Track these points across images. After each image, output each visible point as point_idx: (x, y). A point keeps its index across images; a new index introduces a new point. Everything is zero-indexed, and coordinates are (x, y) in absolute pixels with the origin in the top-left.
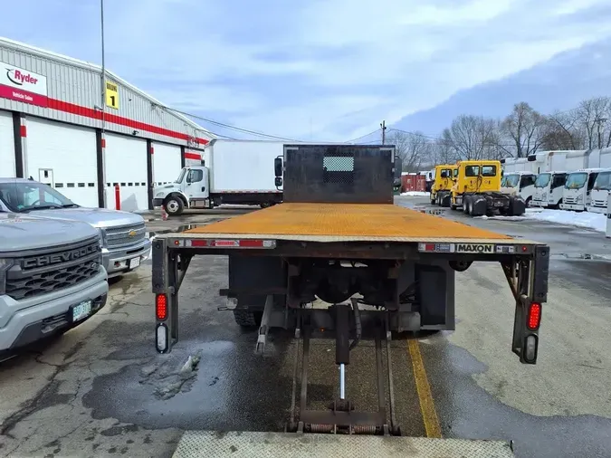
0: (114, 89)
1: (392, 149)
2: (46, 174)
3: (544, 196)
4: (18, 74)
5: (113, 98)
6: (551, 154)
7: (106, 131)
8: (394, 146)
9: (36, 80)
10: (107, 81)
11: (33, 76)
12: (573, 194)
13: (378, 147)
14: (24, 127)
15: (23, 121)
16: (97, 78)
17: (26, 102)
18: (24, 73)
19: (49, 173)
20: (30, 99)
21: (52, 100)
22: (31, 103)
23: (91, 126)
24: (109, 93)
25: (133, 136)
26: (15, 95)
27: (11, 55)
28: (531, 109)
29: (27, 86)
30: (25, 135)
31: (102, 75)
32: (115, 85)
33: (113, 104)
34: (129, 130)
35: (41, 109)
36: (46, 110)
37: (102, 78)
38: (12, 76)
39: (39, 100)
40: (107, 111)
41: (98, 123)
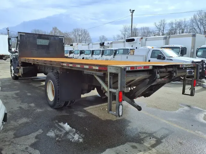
1: (63, 38)
3: (78, 57)
6: (77, 44)
8: (64, 37)
12: (87, 56)
13: (58, 36)
28: (58, 29)
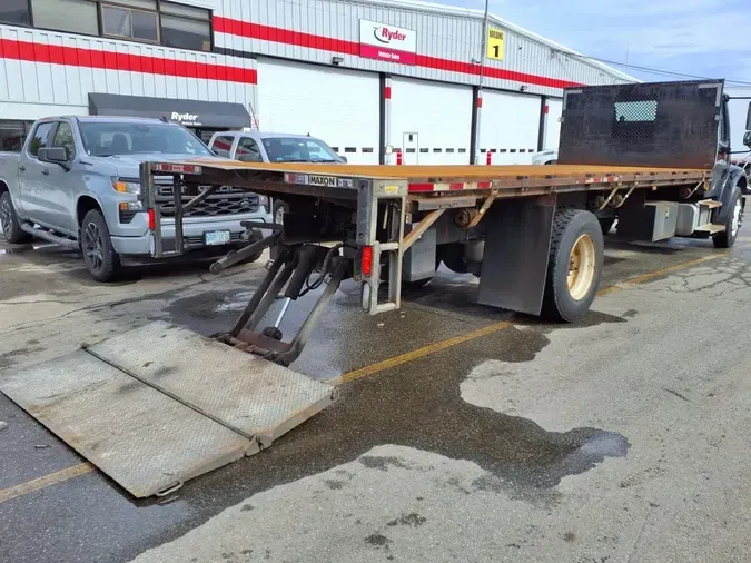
0: (499, 36)
1: (719, 86)
2: (411, 138)
4: (385, 32)
5: (497, 47)
7: (484, 87)
8: (722, 81)
9: (404, 36)
10: (490, 28)
11: (402, 32)
14: (389, 89)
15: (389, 82)
16: (479, 25)
17: (393, 61)
18: (392, 29)
19: (414, 137)
20: (397, 57)
21: (422, 57)
22: (397, 61)
23: (466, 82)
24: (492, 42)
25: (521, 92)
26: (381, 54)
27: (380, 12)
29: (394, 44)
30: (389, 97)
31: (484, 21)
32: (500, 31)
33: (497, 55)
34: (516, 85)
35: (408, 67)
36: (413, 68)
37: (484, 25)
38: (379, 34)
39: (408, 58)
40: (487, 64)
41: (474, 79)
